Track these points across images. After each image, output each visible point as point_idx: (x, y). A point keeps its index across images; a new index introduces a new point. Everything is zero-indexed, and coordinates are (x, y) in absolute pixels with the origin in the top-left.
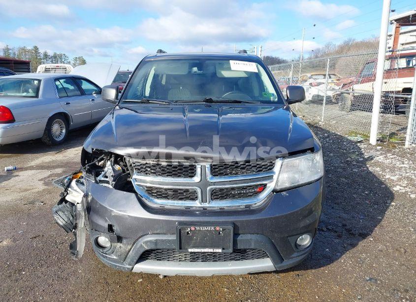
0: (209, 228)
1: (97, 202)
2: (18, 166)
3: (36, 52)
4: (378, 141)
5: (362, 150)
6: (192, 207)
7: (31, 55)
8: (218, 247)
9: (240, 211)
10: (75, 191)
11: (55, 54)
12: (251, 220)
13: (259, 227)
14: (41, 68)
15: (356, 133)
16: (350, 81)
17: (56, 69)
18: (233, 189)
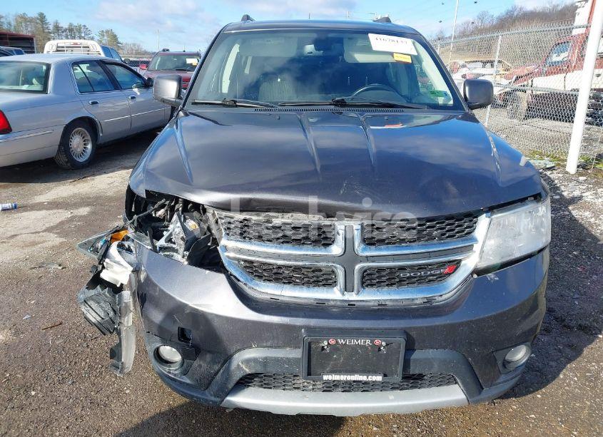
0: (361, 342)
1: (156, 286)
2: (19, 203)
3: (42, 21)
4: (578, 167)
5: (556, 181)
6: (328, 300)
7: (36, 27)
8: (375, 372)
9: (417, 310)
10: (118, 263)
11: (71, 25)
12: (436, 326)
13: (448, 338)
14: (50, 46)
15: (541, 154)
16: (526, 72)
17: (73, 47)
18: (402, 268)
